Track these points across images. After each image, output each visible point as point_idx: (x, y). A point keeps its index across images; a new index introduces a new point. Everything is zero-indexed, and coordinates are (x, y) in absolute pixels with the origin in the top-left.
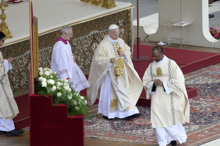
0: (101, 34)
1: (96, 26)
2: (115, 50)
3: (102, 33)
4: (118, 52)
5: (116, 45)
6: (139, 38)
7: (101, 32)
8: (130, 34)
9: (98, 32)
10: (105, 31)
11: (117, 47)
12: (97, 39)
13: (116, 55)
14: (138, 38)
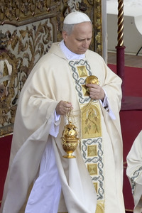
0: (19, 35)
1: (8, 14)
2: (77, 82)
3: (21, 32)
4: (86, 87)
5: (82, 68)
6: (123, 48)
7: (19, 29)
8: (98, 36)
9: (11, 29)
10: (30, 26)
11: (83, 75)
12: (9, 47)
13: (80, 95)
14: (120, 49)
